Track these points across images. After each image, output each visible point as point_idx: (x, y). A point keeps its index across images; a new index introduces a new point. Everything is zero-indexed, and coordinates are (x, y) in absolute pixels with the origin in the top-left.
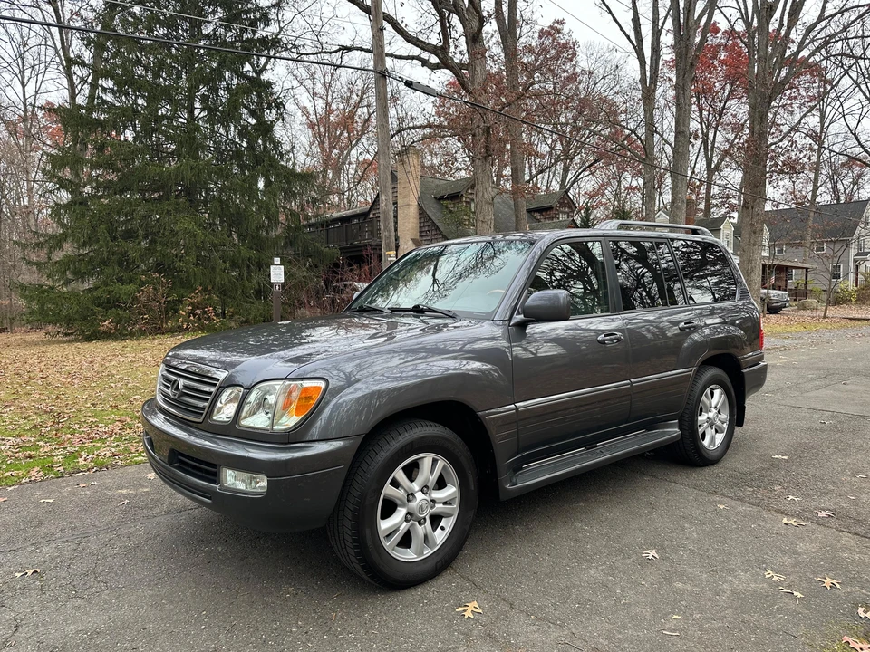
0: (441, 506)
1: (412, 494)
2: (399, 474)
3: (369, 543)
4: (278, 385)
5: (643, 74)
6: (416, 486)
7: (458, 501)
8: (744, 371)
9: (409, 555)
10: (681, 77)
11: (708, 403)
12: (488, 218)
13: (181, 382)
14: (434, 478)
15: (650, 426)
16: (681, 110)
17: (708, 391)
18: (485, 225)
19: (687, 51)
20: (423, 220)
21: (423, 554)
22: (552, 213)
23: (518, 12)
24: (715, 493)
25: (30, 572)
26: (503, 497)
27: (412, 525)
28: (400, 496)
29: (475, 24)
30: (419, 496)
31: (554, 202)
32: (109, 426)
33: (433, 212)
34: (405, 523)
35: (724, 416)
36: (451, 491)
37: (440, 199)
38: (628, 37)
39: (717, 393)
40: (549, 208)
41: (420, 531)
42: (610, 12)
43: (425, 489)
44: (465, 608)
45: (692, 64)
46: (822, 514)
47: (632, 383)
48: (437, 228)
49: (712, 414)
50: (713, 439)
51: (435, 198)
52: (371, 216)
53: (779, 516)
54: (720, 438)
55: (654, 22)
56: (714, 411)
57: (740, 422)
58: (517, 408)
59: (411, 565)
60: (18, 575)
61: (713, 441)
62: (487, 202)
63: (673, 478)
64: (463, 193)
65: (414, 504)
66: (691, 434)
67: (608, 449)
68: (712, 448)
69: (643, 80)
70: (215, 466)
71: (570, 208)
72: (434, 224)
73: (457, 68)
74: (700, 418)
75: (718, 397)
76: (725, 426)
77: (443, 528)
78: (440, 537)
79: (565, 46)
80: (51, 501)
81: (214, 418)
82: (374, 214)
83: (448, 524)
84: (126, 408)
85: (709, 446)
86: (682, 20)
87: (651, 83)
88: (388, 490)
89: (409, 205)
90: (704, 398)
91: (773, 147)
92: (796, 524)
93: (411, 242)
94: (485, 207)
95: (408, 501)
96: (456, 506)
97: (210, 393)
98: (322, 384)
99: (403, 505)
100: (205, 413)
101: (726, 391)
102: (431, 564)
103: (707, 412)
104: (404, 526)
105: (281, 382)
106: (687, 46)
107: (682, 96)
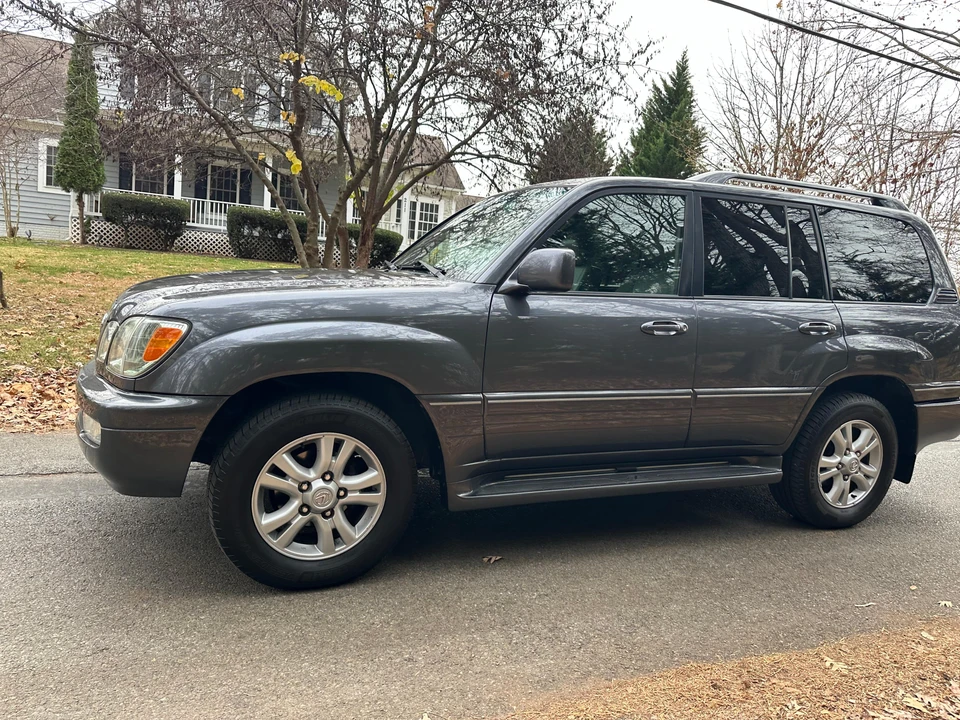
1: (309, 484)
8: (918, 407)
11: (844, 442)
17: (848, 426)
26: (452, 506)
30: (318, 484)
34: (300, 516)
35: (874, 469)
41: (325, 526)
47: (696, 394)
57: (905, 476)
58: (484, 399)
68: (841, 505)
85: (834, 502)
90: (837, 433)
98: (184, 328)
103: (840, 455)
104: (299, 521)
105: (140, 319)
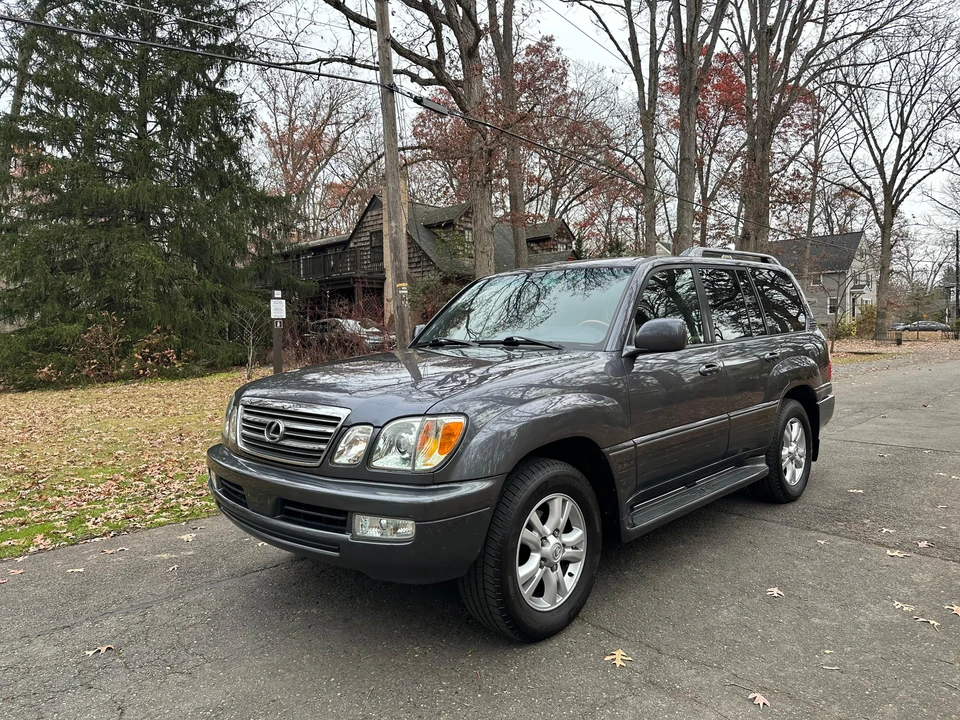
0: (570, 550)
1: (545, 538)
2: (534, 517)
3: (512, 591)
4: (417, 422)
5: (642, 96)
6: (548, 529)
7: (584, 544)
8: (818, 403)
9: (543, 604)
10: (686, 101)
11: (788, 436)
12: (488, 248)
13: (282, 425)
14: (563, 521)
15: (739, 463)
16: (686, 136)
17: (789, 424)
18: (484, 256)
19: (691, 74)
20: (412, 250)
21: (554, 602)
22: (549, 244)
23: (514, 27)
24: (809, 529)
25: (103, 650)
26: (624, 540)
27: (546, 572)
28: (535, 540)
29: (471, 37)
30: (552, 540)
31: (552, 233)
32: (102, 485)
33: (425, 243)
34: (540, 570)
35: (802, 450)
36: (577, 534)
37: (429, 227)
38: (626, 58)
39: (796, 426)
40: (547, 239)
41: (554, 576)
42: (607, 31)
43: (556, 532)
44: (613, 657)
45: (696, 88)
46: (923, 544)
47: (729, 417)
48: (429, 259)
49: (792, 449)
50: (794, 474)
51: (424, 226)
52: (352, 245)
53: (882, 549)
54: (799, 472)
55: (651, 42)
56: (794, 445)
57: (815, 459)
58: (635, 443)
59: (547, 614)
60: (91, 653)
61: (793, 475)
62: (487, 231)
63: (761, 516)
64: (457, 222)
65: (547, 549)
66: (777, 470)
67: (708, 486)
68: (793, 483)
69: (641, 103)
70: (345, 513)
71: (568, 238)
72: (425, 255)
73: (453, 85)
74: (783, 453)
75: (795, 431)
76: (803, 460)
77: (571, 575)
78: (570, 583)
79: (554, 64)
80: (81, 570)
81: (337, 461)
82: (355, 243)
83: (576, 569)
84: (114, 465)
85: (790, 482)
86: (685, 41)
87: (650, 106)
88: (525, 533)
90: (786, 431)
91: (775, 176)
92: (901, 556)
94: (485, 237)
95: (543, 545)
96: (582, 550)
97: (329, 434)
98: (462, 420)
99: (538, 550)
100: (323, 456)
101: (803, 425)
102: (564, 613)
103: (788, 446)
104: (539, 574)
105: (420, 419)
106: (691, 69)
107: (686, 121)
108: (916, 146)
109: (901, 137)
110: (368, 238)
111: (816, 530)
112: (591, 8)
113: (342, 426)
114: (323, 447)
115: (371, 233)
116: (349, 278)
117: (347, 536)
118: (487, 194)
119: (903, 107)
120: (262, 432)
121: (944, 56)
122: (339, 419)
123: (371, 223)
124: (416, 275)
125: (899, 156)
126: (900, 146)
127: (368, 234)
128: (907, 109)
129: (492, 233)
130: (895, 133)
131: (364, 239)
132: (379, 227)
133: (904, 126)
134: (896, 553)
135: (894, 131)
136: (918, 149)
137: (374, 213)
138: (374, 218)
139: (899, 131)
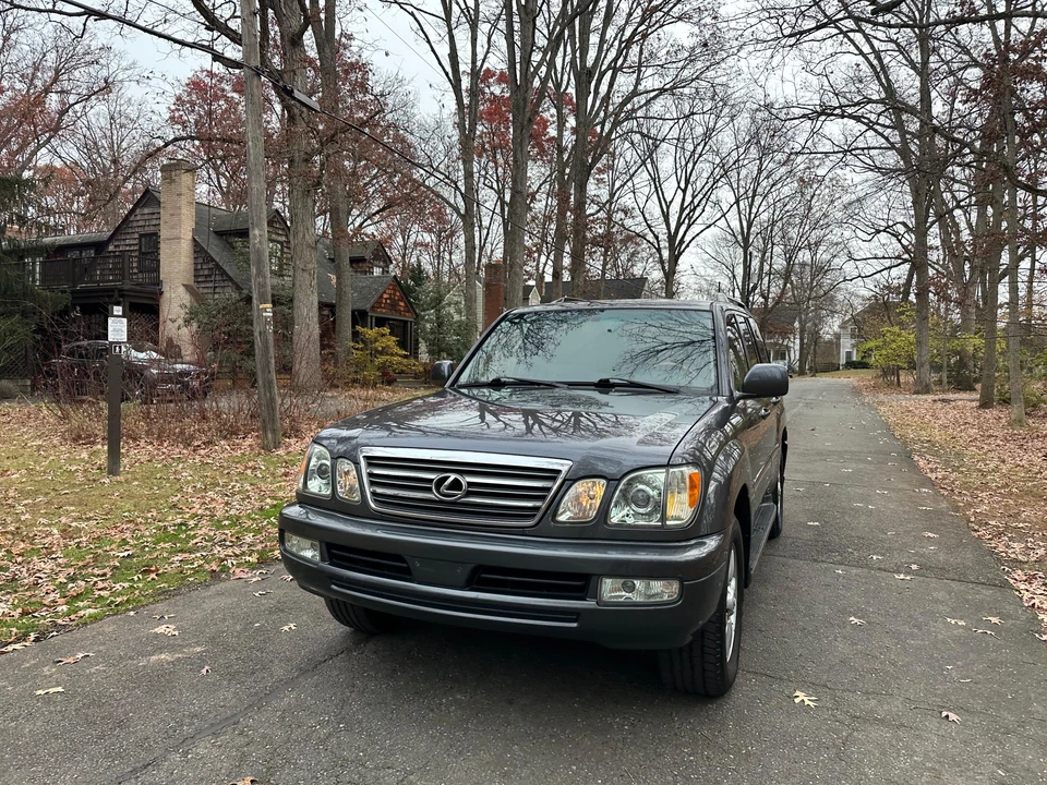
4: (660, 474)
5: (462, 119)
10: (519, 132)
12: (310, 266)
13: (463, 480)
16: (518, 168)
18: (306, 275)
19: (525, 104)
20: (200, 261)
22: (365, 266)
23: (337, 19)
31: (368, 255)
33: (215, 249)
37: (220, 234)
38: (446, 72)
40: (362, 260)
42: (429, 42)
44: (799, 699)
45: (530, 119)
46: (914, 567)
48: (224, 273)
51: (215, 232)
52: (111, 248)
53: (889, 574)
55: (472, 60)
62: (309, 246)
69: (462, 127)
71: (385, 261)
72: (217, 265)
81: (559, 518)
82: (115, 246)
87: (470, 131)
89: (179, 238)
92: (908, 578)
93: (182, 290)
94: (307, 252)
98: (696, 470)
100: (539, 514)
105: (663, 470)
106: (525, 99)
107: (519, 152)
108: (696, 203)
109: (684, 191)
110: (136, 242)
111: (823, 561)
112: (412, 14)
113: (565, 480)
114: (538, 504)
115: (141, 236)
116: (113, 290)
117: (589, 604)
118: (310, 203)
119: (686, 165)
120: (429, 490)
121: (720, 123)
122: (559, 472)
123: (141, 223)
124: (205, 291)
125: (682, 209)
126: (683, 200)
127: (136, 236)
128: (690, 165)
129: (315, 249)
130: (679, 187)
131: (130, 242)
132: (152, 228)
133: (687, 182)
134: (902, 576)
135: (679, 183)
136: (698, 205)
137: (146, 211)
138: (146, 217)
139: (683, 185)
